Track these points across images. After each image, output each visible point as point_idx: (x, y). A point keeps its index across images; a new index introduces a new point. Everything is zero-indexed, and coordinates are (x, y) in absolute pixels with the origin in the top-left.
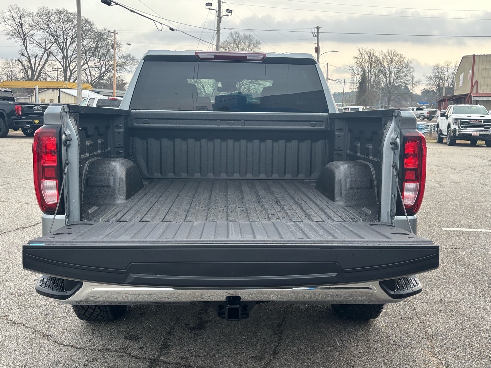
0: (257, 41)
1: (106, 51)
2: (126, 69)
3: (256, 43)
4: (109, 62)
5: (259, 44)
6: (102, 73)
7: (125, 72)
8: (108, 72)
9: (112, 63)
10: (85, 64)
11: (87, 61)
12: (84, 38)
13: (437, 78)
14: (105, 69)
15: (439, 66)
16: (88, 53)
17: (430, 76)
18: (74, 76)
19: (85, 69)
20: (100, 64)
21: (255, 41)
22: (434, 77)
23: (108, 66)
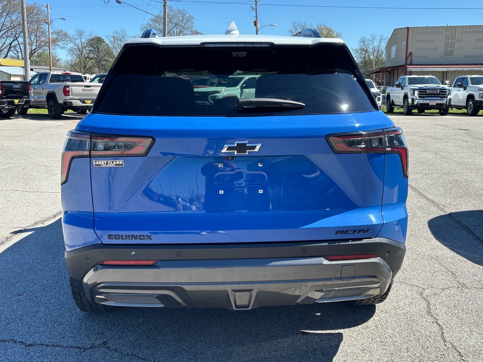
0: (190, 15)
1: (36, 27)
2: (58, 45)
3: (189, 17)
4: (40, 38)
5: (193, 18)
6: (33, 50)
7: (57, 48)
8: (40, 49)
9: (43, 39)
10: (15, 40)
11: (16, 37)
12: (13, 13)
13: (363, 51)
14: (36, 46)
15: (365, 39)
16: (18, 29)
17: (357, 49)
18: (4, 53)
19: (15, 46)
20: (30, 40)
21: (188, 15)
22: (360, 50)
23: (40, 42)
